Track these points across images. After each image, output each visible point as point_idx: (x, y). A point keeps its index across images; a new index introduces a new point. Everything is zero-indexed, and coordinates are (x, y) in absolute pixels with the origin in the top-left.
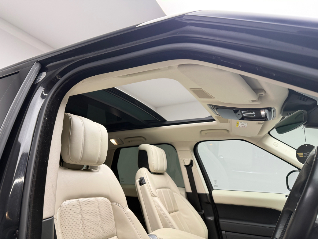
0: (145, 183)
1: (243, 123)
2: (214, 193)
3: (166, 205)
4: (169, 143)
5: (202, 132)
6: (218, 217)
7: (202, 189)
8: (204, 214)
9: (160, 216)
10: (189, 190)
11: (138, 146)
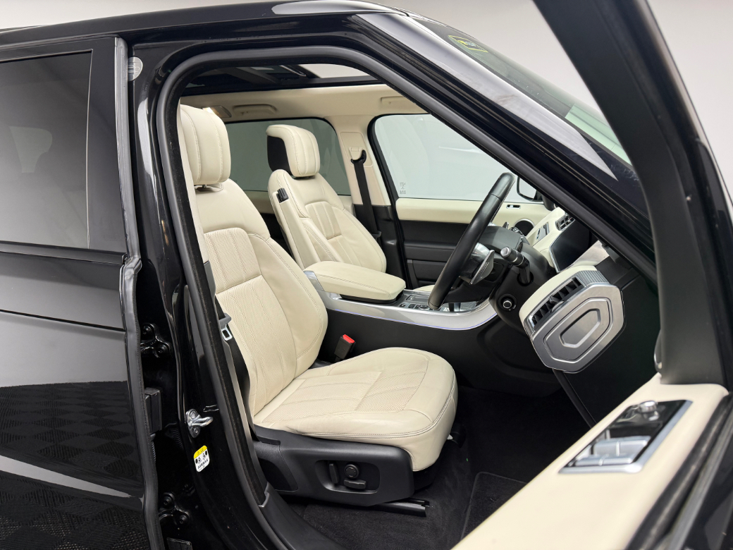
0: (287, 198)
2: (399, 203)
3: (322, 227)
4: (322, 117)
5: (383, 100)
6: (404, 240)
7: (380, 197)
8: (381, 238)
9: (315, 244)
10: (359, 200)
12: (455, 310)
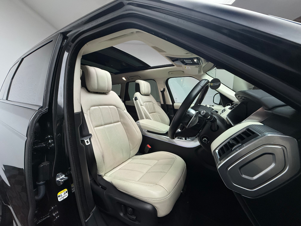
0: (138, 100)
1: (188, 67)
2: (175, 104)
3: (149, 110)
4: (153, 79)
5: (170, 72)
7: (169, 102)
10: (162, 103)
11: (135, 81)
12: (187, 139)
